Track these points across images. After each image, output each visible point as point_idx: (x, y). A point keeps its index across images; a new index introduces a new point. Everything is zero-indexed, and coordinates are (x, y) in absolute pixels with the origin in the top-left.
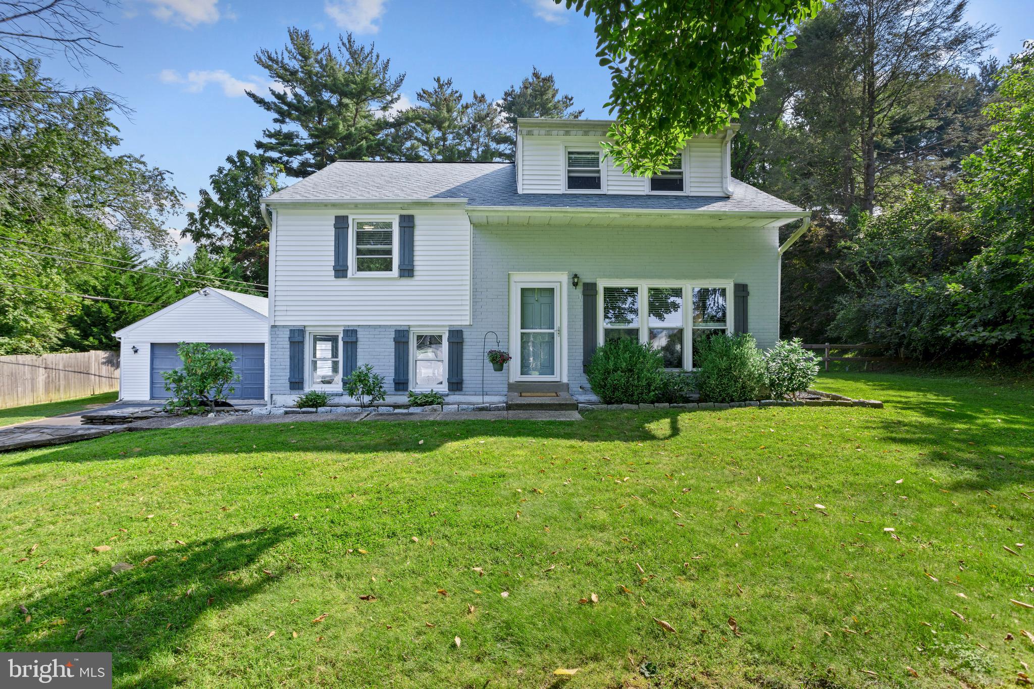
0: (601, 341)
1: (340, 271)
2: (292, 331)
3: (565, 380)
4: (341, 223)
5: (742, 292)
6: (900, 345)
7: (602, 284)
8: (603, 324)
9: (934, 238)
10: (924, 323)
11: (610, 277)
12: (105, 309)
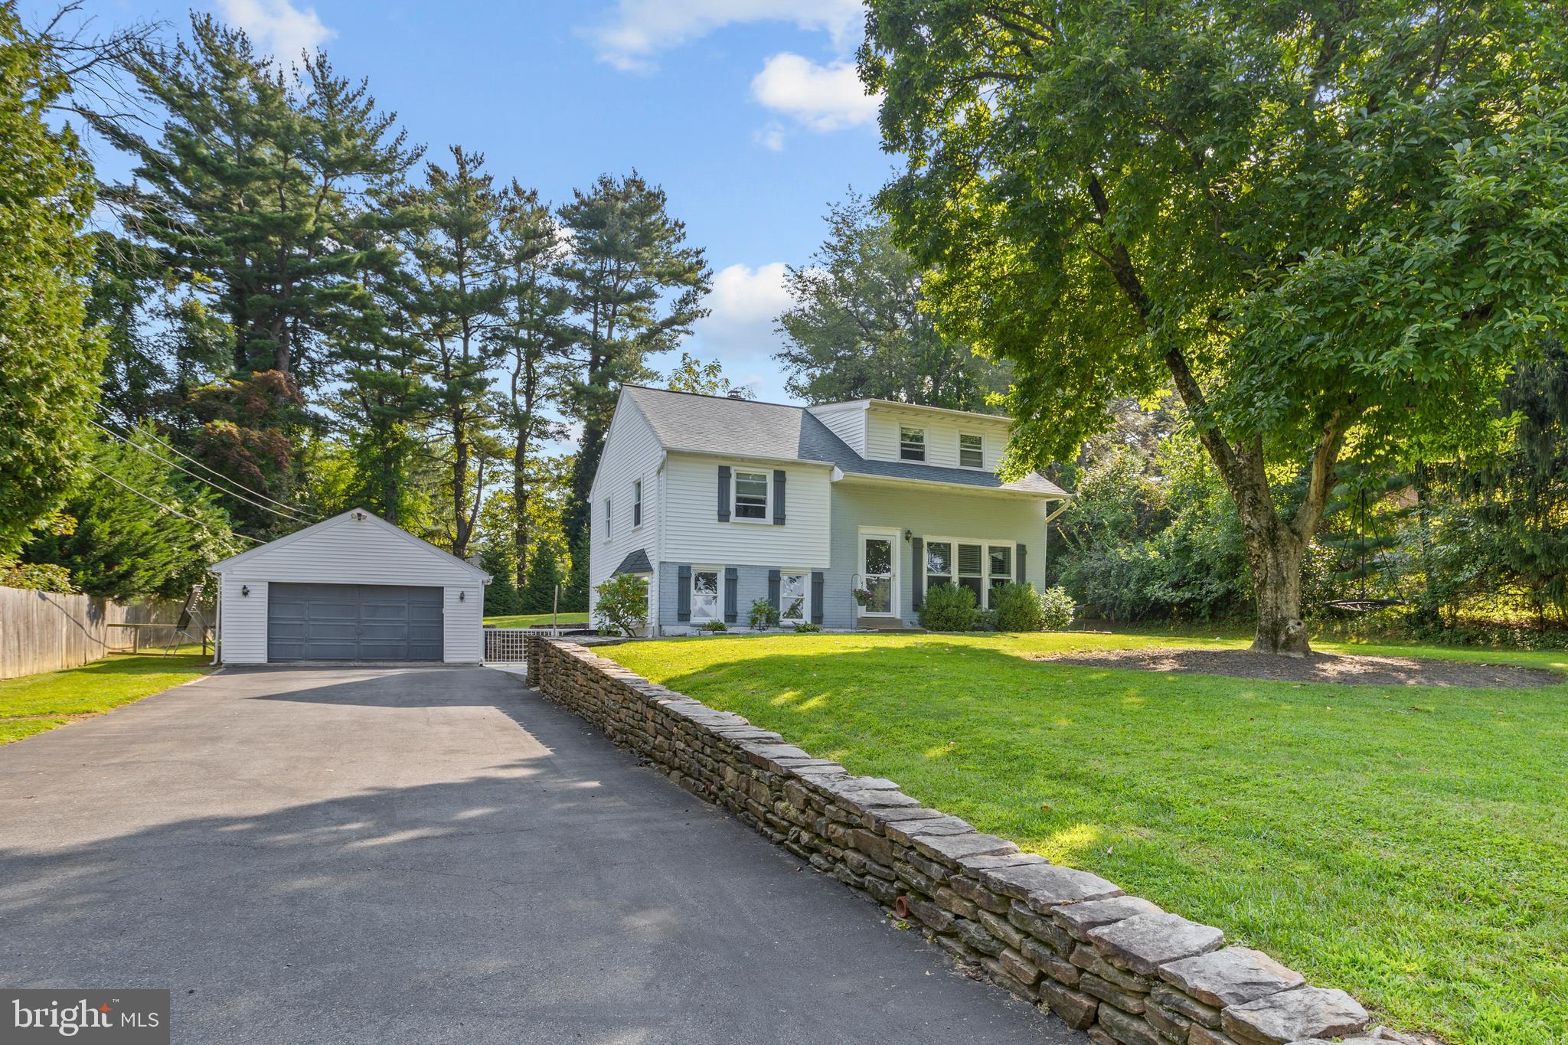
0: (925, 585)
1: (723, 516)
2: (681, 568)
3: (898, 617)
4: (724, 473)
5: (1022, 550)
6: (1113, 606)
7: (926, 539)
8: (925, 574)
9: (1139, 504)
10: (1132, 586)
11: (932, 534)
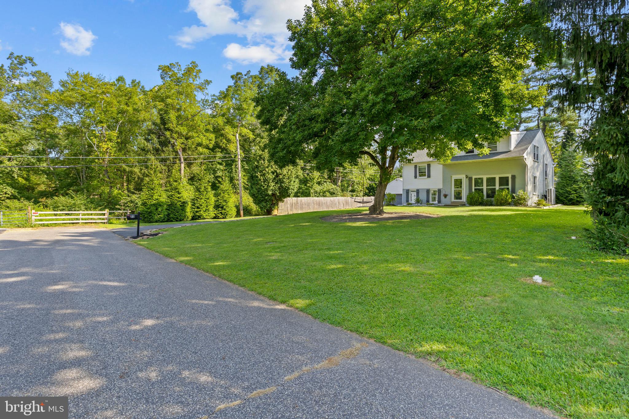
0: (473, 190)
1: (416, 177)
2: (407, 190)
3: (465, 201)
4: (416, 167)
5: (514, 177)
7: (474, 177)
8: (473, 188)
11: (476, 175)
12: (374, 185)
